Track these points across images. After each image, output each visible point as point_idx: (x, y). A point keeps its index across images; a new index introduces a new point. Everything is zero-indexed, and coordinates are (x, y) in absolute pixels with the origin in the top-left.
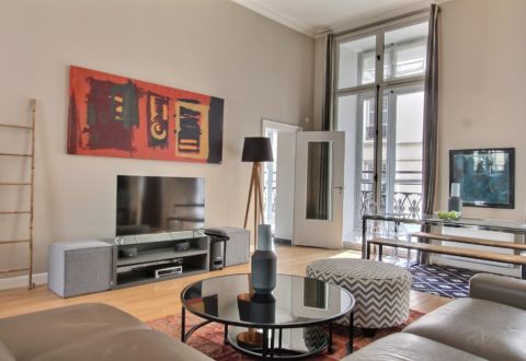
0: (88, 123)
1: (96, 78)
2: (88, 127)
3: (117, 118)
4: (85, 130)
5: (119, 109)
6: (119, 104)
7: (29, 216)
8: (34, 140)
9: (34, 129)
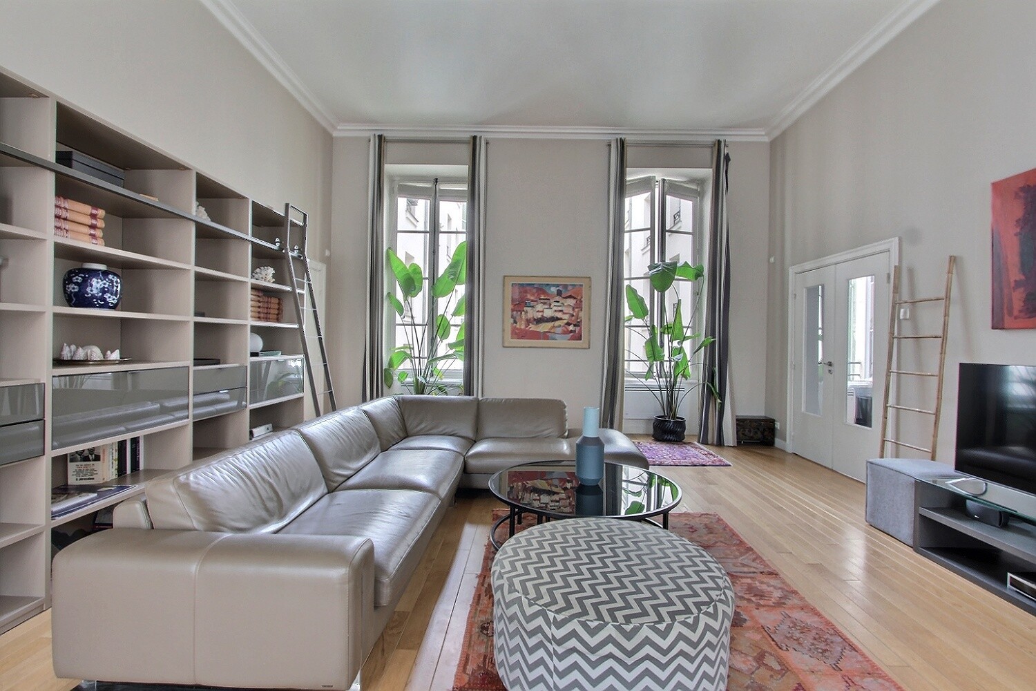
0: (1023, 270)
2: (1021, 278)
4: (1018, 284)
8: (946, 315)
9: (948, 297)
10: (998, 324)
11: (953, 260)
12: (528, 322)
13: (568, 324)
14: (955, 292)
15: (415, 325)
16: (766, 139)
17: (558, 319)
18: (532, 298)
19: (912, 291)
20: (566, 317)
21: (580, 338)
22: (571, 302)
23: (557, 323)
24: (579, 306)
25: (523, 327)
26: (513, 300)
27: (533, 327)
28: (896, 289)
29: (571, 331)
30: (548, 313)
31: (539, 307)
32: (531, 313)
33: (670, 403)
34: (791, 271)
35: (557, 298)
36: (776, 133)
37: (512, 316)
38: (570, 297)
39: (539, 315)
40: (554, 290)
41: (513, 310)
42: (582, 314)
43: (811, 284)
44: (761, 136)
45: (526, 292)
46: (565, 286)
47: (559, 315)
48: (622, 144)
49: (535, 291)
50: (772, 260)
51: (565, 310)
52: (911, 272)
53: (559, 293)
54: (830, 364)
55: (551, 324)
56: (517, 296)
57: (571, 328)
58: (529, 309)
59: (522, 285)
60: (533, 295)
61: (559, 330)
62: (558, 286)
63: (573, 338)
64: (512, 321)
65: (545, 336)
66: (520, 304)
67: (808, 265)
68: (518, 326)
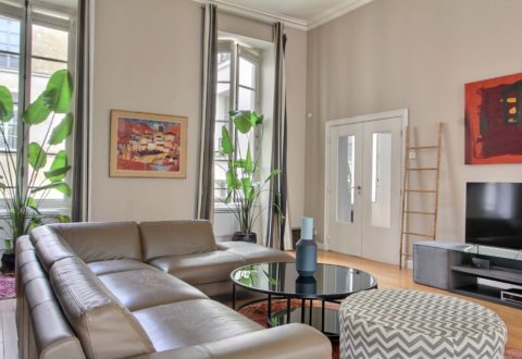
0: (481, 133)
1: (486, 87)
2: (480, 137)
3: (511, 120)
4: (479, 140)
5: (513, 111)
6: (512, 105)
7: (433, 217)
8: (439, 156)
9: (439, 146)
10: (468, 161)
11: (441, 125)
12: (133, 154)
13: (168, 157)
14: (443, 144)
15: (10, 152)
16: (306, 29)
17: (159, 152)
18: (137, 132)
19: (416, 142)
20: (167, 151)
21: (178, 169)
22: (171, 137)
23: (159, 156)
24: (177, 142)
25: (128, 158)
26: (119, 133)
27: (137, 159)
28: (408, 140)
29: (171, 163)
30: (152, 147)
31: (144, 141)
32: (136, 146)
33: (245, 221)
34: (328, 125)
35: (160, 134)
36: (314, 26)
37: (118, 148)
38: (170, 133)
39: (143, 148)
40: (156, 126)
41: (119, 143)
42: (180, 149)
43: (342, 134)
44: (303, 26)
45: (131, 126)
46: (166, 124)
47: (161, 149)
48: (214, 10)
49: (139, 126)
50: (310, 115)
51: (166, 144)
52: (416, 130)
53: (161, 129)
54: (359, 188)
55: (153, 157)
56: (122, 130)
57: (171, 160)
58: (134, 142)
59: (126, 120)
60: (138, 129)
61: (160, 162)
62: (159, 123)
63: (172, 170)
64: (118, 152)
65: (148, 167)
66: (125, 138)
67: (342, 121)
68: (124, 157)
